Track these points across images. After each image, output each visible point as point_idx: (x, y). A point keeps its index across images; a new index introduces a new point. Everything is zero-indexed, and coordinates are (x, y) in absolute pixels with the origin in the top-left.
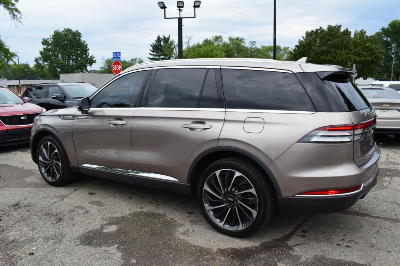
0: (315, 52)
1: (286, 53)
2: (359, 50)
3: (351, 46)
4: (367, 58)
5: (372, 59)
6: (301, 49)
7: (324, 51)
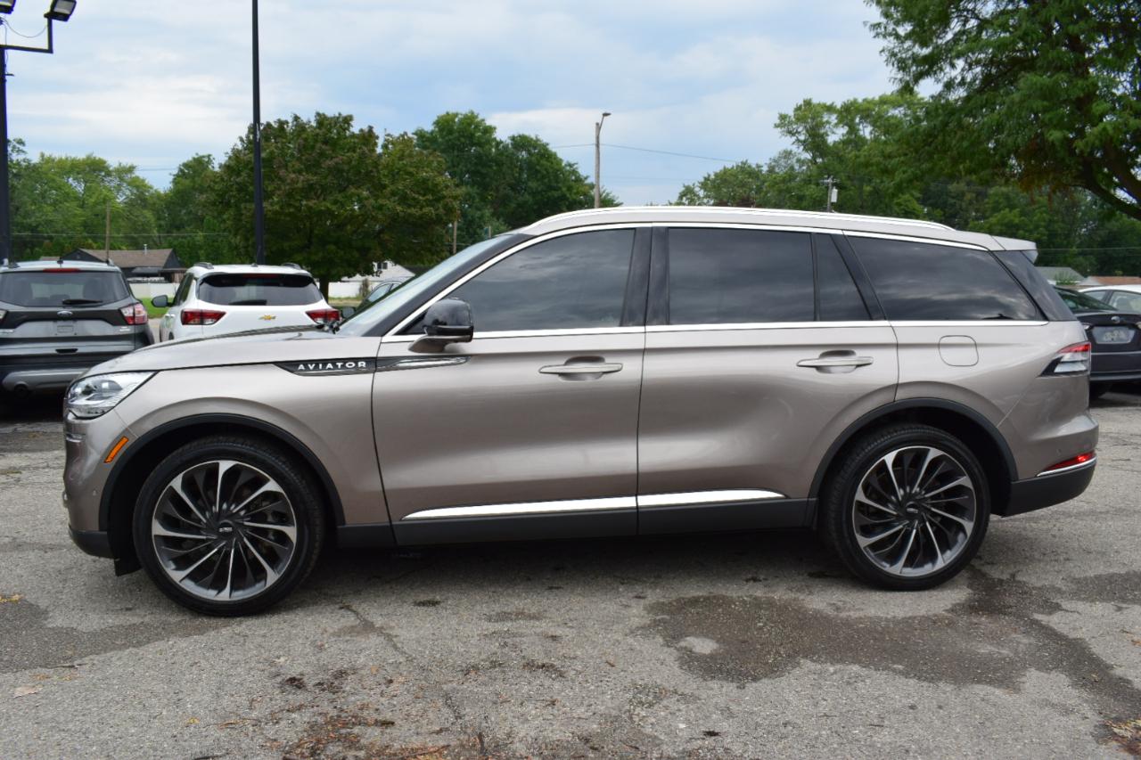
0: (287, 187)
1: (125, 185)
2: (405, 187)
3: (384, 175)
4: (426, 210)
5: (437, 212)
6: (244, 174)
7: (312, 184)
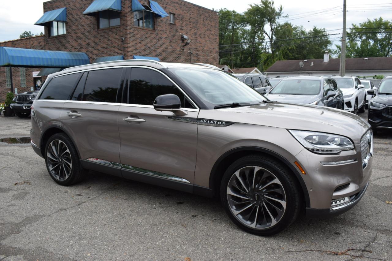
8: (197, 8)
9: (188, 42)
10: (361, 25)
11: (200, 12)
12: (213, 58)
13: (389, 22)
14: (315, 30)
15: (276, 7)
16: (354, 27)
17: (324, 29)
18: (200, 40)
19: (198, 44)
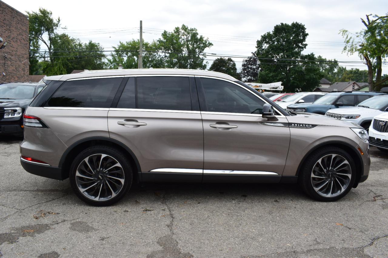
8: (11, 10)
9: (5, 45)
10: (127, 44)
11: (13, 14)
12: (24, 64)
13: (149, 44)
14: (90, 43)
15: (54, 18)
16: (122, 44)
17: (99, 44)
18: (13, 43)
19: (11, 48)
